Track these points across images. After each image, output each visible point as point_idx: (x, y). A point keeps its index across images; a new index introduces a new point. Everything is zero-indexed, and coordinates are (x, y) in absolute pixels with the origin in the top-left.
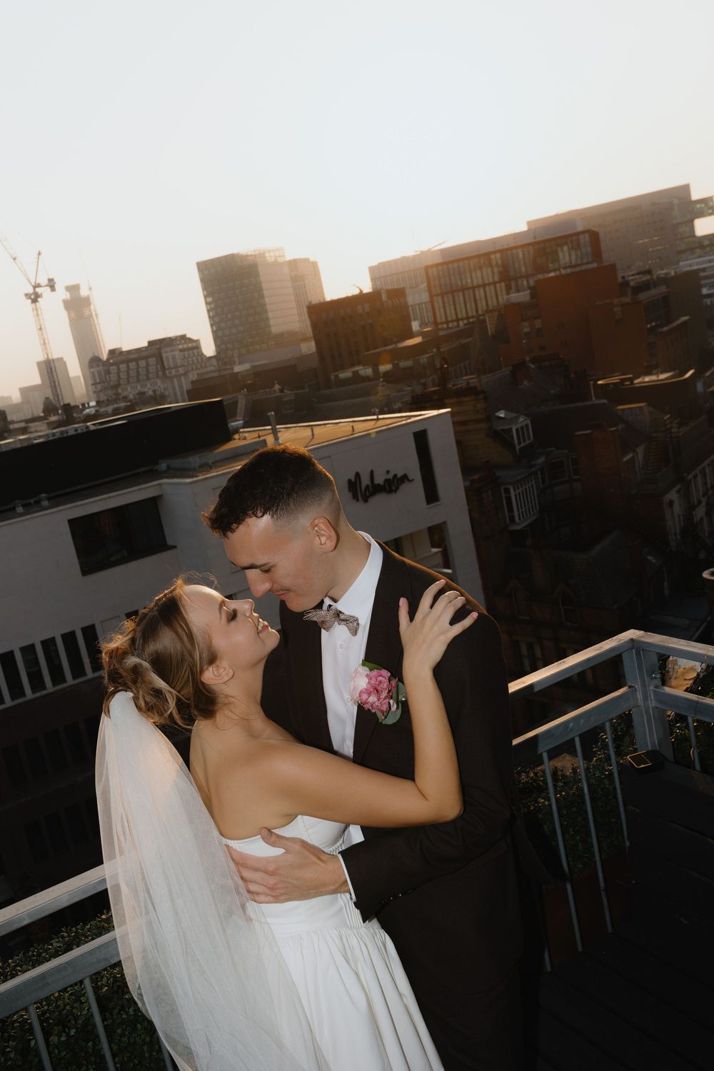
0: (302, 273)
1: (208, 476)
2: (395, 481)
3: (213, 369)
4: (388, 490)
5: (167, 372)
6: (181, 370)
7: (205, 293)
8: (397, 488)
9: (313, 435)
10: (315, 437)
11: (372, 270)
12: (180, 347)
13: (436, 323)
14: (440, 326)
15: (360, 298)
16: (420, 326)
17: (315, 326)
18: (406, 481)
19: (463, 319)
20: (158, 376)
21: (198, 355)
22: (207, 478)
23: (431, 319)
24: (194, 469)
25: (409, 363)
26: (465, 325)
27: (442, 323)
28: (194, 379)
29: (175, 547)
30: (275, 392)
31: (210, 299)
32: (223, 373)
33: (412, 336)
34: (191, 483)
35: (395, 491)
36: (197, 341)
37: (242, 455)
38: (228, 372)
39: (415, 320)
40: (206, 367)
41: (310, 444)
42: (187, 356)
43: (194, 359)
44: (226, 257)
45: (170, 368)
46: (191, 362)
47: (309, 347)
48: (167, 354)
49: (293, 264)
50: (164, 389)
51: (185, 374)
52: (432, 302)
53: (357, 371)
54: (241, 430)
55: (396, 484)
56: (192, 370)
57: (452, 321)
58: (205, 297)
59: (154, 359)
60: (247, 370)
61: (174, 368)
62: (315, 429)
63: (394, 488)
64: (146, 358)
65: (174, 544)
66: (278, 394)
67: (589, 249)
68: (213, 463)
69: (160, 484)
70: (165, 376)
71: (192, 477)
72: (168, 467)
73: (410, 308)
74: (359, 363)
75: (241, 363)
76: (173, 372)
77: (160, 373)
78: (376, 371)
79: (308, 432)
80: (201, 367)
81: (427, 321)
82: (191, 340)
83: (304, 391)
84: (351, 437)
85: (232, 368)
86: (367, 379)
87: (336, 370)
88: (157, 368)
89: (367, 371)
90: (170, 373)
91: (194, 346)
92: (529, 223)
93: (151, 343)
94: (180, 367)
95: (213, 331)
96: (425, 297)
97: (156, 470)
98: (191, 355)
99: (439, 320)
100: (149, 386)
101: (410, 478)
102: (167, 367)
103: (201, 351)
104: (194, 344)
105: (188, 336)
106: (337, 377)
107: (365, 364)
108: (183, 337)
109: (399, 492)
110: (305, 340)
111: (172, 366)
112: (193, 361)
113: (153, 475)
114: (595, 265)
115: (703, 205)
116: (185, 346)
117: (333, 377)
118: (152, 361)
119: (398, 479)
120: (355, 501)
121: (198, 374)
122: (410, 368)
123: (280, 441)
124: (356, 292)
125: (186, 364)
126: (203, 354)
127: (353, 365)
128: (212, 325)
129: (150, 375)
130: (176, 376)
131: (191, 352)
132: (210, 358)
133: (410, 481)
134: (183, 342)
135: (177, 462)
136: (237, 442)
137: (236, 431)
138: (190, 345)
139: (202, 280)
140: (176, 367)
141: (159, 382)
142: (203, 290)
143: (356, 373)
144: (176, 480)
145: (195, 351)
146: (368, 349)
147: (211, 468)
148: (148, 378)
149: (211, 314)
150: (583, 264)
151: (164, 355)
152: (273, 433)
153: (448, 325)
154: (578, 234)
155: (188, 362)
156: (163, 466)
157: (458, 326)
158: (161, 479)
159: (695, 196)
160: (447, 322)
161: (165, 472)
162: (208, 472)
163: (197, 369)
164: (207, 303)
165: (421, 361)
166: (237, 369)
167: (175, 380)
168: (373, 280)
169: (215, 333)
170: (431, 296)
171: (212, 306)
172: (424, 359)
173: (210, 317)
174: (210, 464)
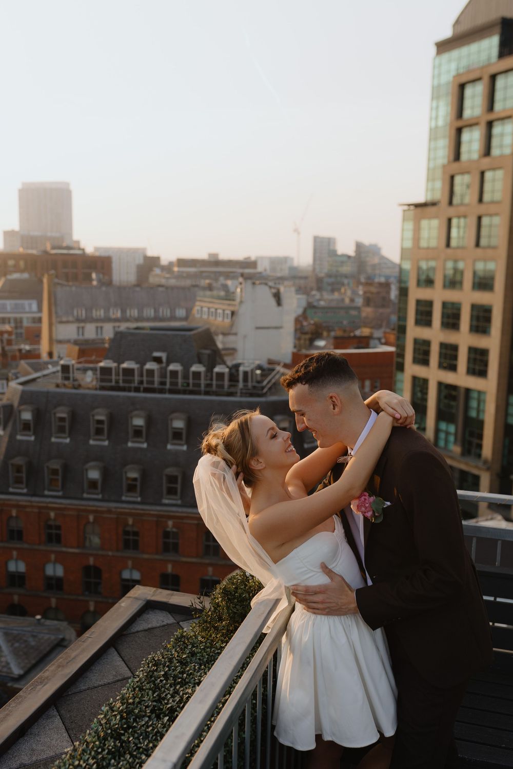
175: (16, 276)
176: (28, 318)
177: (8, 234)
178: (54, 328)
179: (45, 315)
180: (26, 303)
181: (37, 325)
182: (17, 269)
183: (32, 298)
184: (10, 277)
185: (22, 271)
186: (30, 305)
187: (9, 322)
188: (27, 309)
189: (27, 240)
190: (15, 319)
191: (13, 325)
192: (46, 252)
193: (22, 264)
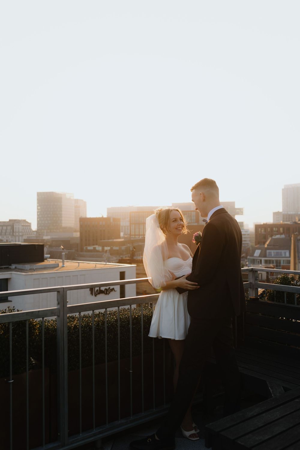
0: (79, 205)
1: (33, 273)
2: (109, 290)
3: (34, 236)
4: (105, 293)
5: (14, 233)
6: (21, 234)
7: (38, 205)
8: (109, 293)
9: (79, 265)
10: (80, 266)
11: (108, 209)
12: (23, 224)
13: (130, 235)
14: (132, 236)
15: (102, 219)
16: (124, 235)
17: (81, 226)
18: (113, 291)
19: (141, 235)
20: (10, 234)
21: (29, 229)
22: (32, 274)
23: (129, 233)
24: (27, 270)
25: (117, 248)
26: (142, 237)
27: (133, 235)
28: (25, 238)
29: (11, 301)
30: (60, 249)
31: (39, 208)
32: (38, 238)
33: (120, 238)
34: (25, 275)
35: (108, 294)
36: (30, 224)
37: (48, 268)
38: (40, 238)
39: (122, 232)
40: (31, 234)
41: (77, 268)
42: (24, 228)
43: (27, 230)
44: (50, 193)
45: (16, 232)
46: (25, 231)
47: (77, 235)
48: (16, 226)
49: (77, 201)
50: (11, 240)
51: (22, 236)
52: (130, 226)
53: (95, 248)
54: (48, 259)
55: (109, 291)
56: (25, 234)
57: (137, 235)
58: (38, 206)
59: (10, 227)
60: (49, 239)
61: (18, 232)
62: (80, 263)
63: (108, 293)
64: (7, 226)
65: (11, 300)
66: (61, 250)
67: (195, 218)
68: (36, 269)
69: (11, 273)
70: (13, 235)
71: (26, 273)
72: (16, 268)
73: (121, 227)
74: (97, 244)
75: (47, 235)
76: (17, 234)
77: (11, 233)
78: (103, 249)
79: (77, 264)
80: (30, 234)
81: (126, 233)
82: (27, 222)
83: (73, 251)
84: (95, 269)
85: (43, 237)
86: (98, 251)
87: (86, 245)
88: (10, 231)
89: (99, 248)
90: (16, 234)
91: (29, 225)
92: (173, 204)
93: (10, 220)
94: (21, 232)
95: (38, 221)
96: (128, 224)
97: (10, 268)
98: (26, 228)
99: (132, 234)
100: (5, 237)
101: (115, 290)
102: (15, 231)
103: (31, 228)
104: (29, 224)
105: (27, 221)
106: (86, 248)
107: (99, 245)
108: (25, 221)
109: (110, 294)
110: (76, 231)
111: (17, 231)
112: (26, 231)
113: (8, 269)
114: (196, 224)
115: (239, 211)
116: (25, 224)
117: (85, 248)
118: (9, 228)
119: (110, 290)
120: (91, 295)
121: (27, 237)
122: (117, 250)
123: (65, 265)
124: (101, 216)
125: (23, 231)
126: (31, 229)
127: (94, 245)
128: (38, 218)
129: (7, 234)
130: (18, 236)
131: (26, 227)
132: (34, 231)
133: (115, 291)
134: (24, 222)
135: (19, 266)
136: (46, 263)
137: (46, 259)
138: (27, 224)
139: (38, 199)
140: (19, 232)
141: (10, 237)
142: (37, 203)
143: (94, 248)
144: (19, 273)
145: (28, 227)
146: (101, 240)
147: (34, 270)
148: (5, 234)
149: (38, 214)
150: (191, 223)
151: (15, 226)
152: (62, 262)
153: (135, 237)
154: (191, 211)
155: (24, 231)
156: (13, 266)
157: (139, 237)
158: (12, 271)
159: (236, 207)
160: (135, 235)
161: (14, 269)
162: (32, 272)
163: (27, 234)
164: (38, 209)
165: (122, 248)
166: (45, 238)
167: (17, 237)
168: (108, 213)
169: (38, 222)
170: (130, 224)
171: (40, 210)
172: (123, 248)
173: (38, 215)
174: (34, 269)
175: (278, 236)
176: (283, 261)
177: (276, 214)
178: (297, 266)
179: (292, 259)
180: (283, 251)
181: (288, 265)
182: (278, 233)
183: (287, 249)
184: (274, 237)
185: (281, 234)
186: (285, 253)
187: (273, 263)
188: (283, 255)
189: (286, 216)
190: (277, 261)
191: (275, 264)
192: (295, 223)
193: (281, 229)
